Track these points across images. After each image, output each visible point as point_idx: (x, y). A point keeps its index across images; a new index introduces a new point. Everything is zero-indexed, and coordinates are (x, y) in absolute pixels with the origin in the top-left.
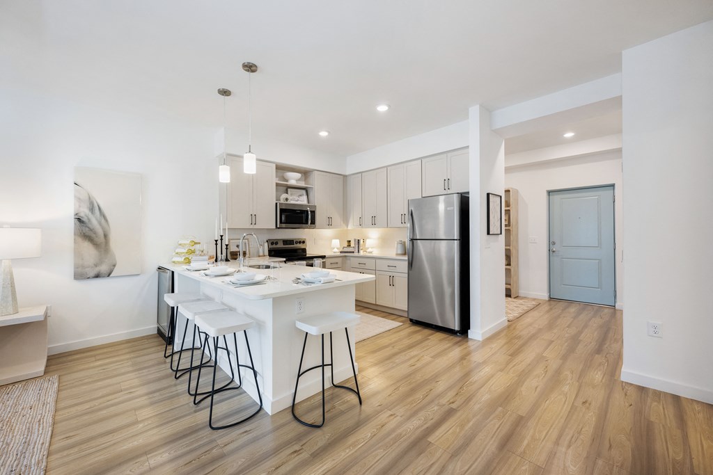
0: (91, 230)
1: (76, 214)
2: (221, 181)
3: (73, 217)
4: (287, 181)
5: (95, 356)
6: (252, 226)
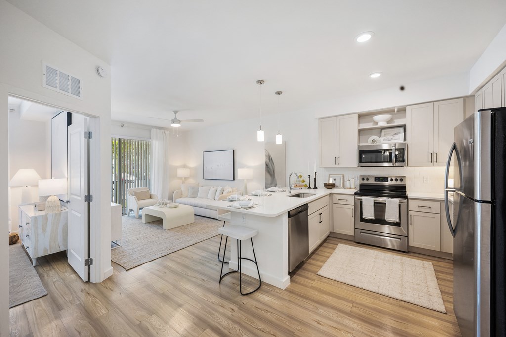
1: (266, 162)
2: (276, 143)
6: (336, 166)
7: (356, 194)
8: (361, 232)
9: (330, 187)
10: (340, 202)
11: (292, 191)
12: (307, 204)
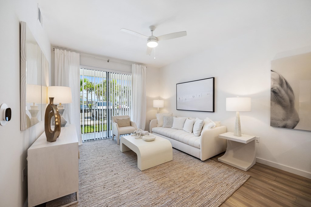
0: (281, 98)
1: (272, 88)
5: (277, 177)
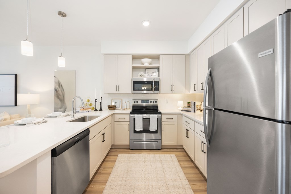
0: (59, 94)
2: (59, 66)
3: (54, 89)
4: (143, 64)
6: (117, 92)
7: (131, 113)
8: (134, 141)
9: (112, 109)
10: (120, 120)
11: (75, 115)
12: (88, 129)
